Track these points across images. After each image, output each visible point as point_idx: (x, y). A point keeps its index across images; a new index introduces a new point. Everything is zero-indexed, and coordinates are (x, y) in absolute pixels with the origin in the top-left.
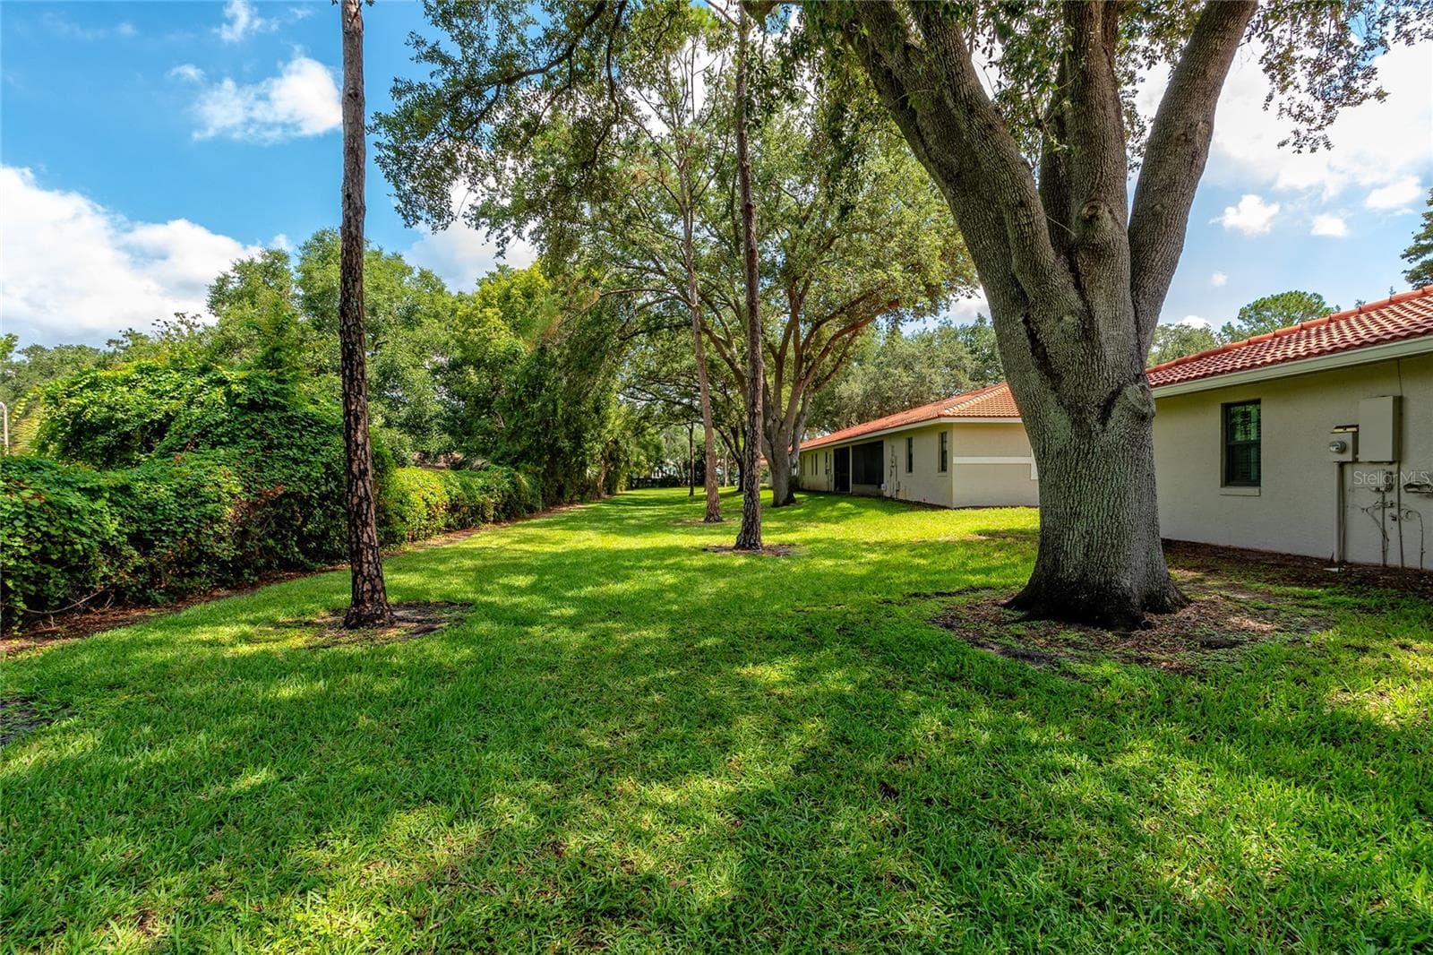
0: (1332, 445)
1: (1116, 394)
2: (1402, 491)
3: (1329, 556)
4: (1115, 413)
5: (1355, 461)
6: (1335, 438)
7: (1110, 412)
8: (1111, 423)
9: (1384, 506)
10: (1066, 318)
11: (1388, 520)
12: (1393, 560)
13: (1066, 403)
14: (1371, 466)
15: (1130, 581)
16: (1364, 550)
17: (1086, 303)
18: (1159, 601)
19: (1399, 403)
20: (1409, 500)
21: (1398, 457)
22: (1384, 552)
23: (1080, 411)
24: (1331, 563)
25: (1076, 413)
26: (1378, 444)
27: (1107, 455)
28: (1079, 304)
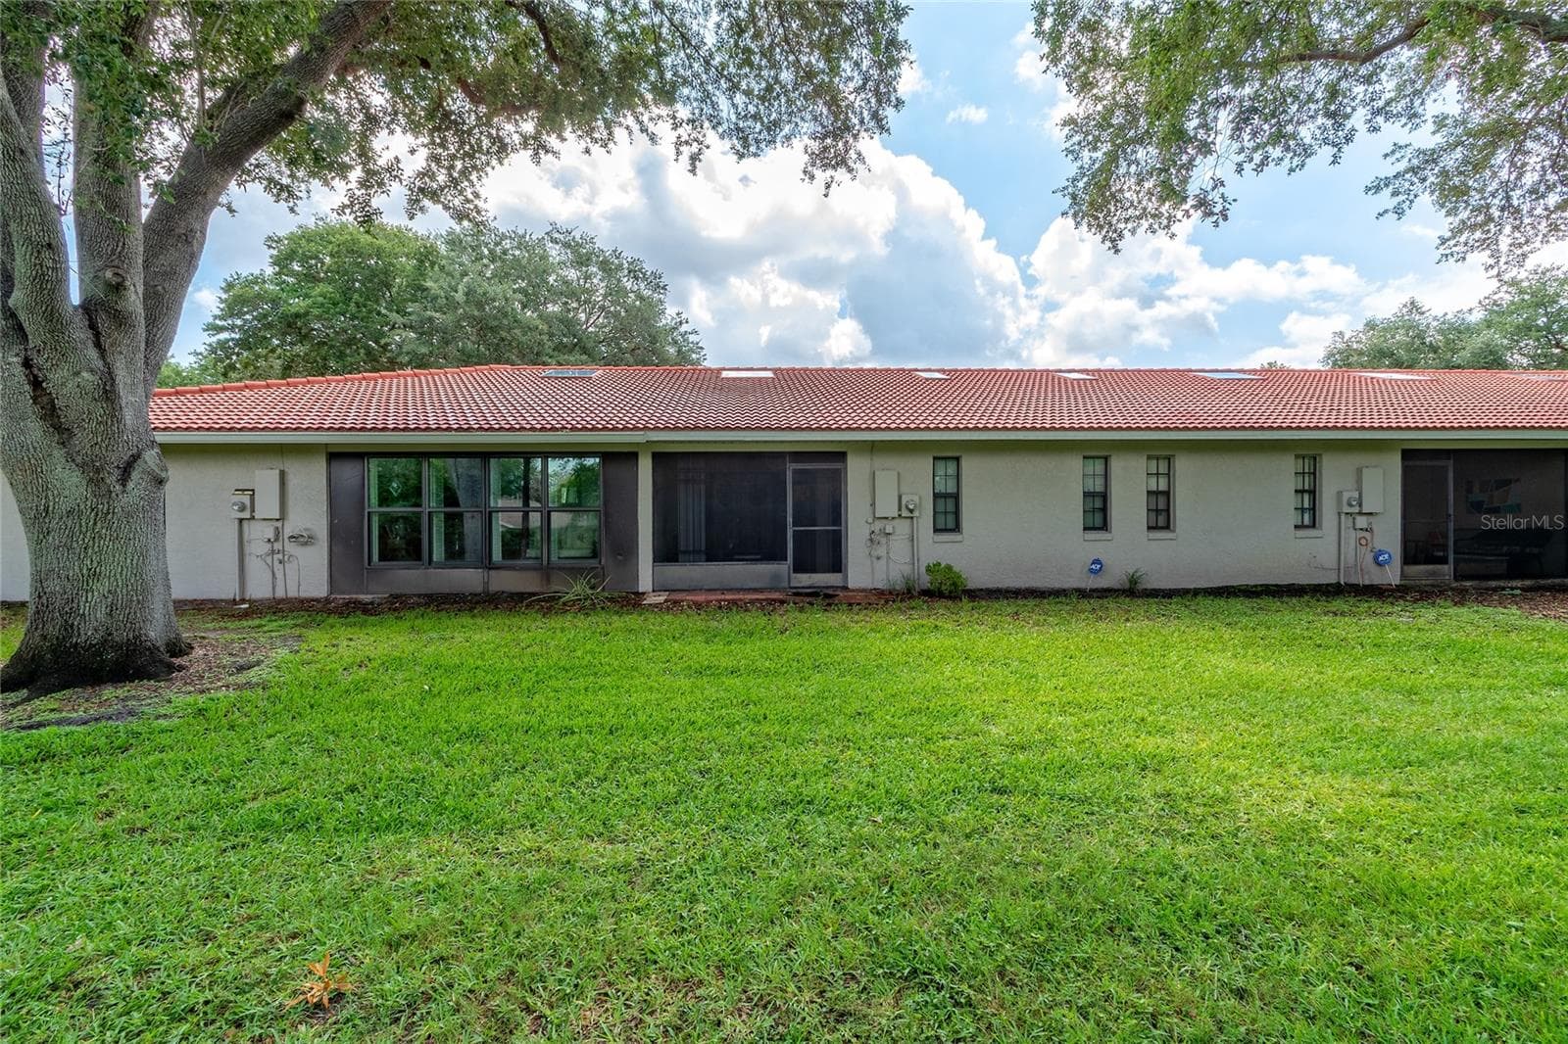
0: (234, 504)
1: (136, 458)
2: (286, 540)
3: (231, 597)
4: (135, 475)
5: (253, 518)
6: (236, 499)
7: (129, 474)
8: (131, 485)
9: (273, 552)
10: (85, 374)
11: (276, 563)
12: (280, 594)
13: (79, 460)
14: (265, 523)
15: (155, 633)
16: (259, 588)
17: (106, 364)
18: (178, 648)
19: (282, 474)
20: (291, 548)
21: (282, 518)
22: (274, 588)
23: (98, 471)
24: (234, 602)
25: (93, 473)
26: (268, 506)
27: (129, 515)
28: (100, 364)
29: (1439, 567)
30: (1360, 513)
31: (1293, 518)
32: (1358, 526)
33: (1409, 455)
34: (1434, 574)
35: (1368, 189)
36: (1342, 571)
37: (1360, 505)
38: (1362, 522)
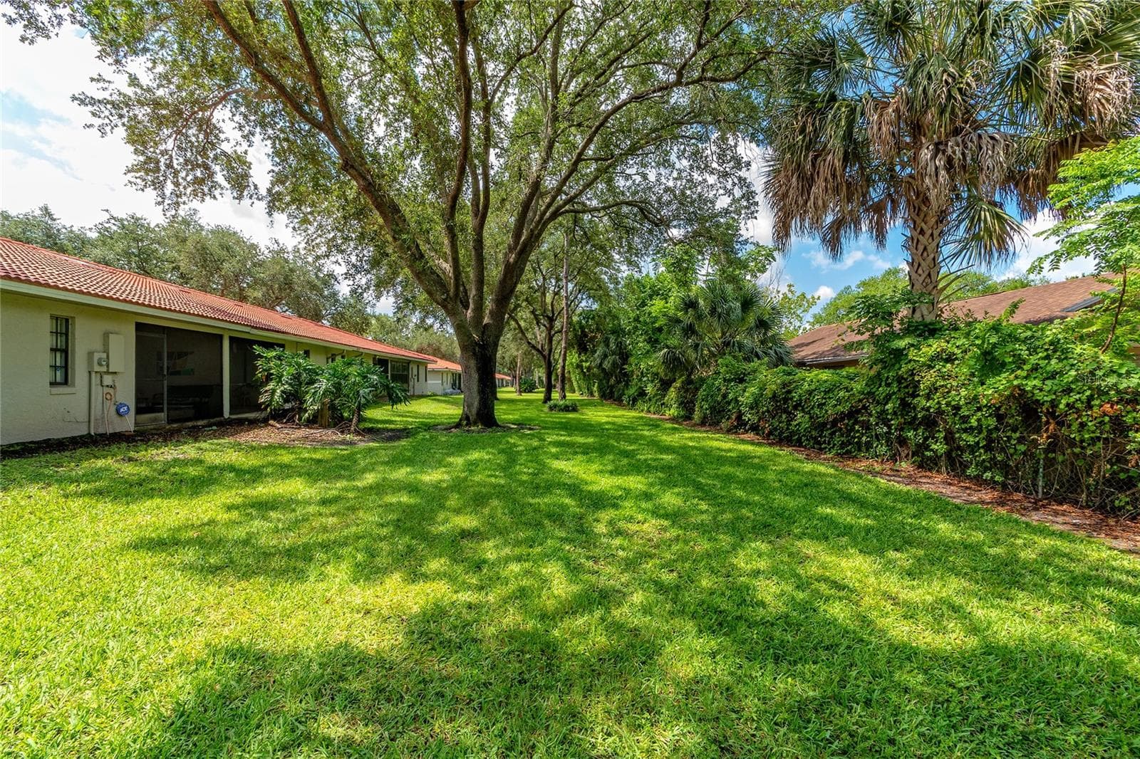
29: (159, 414)
30: (108, 373)
31: (47, 375)
32: (105, 383)
33: (139, 327)
34: (155, 420)
35: (74, 98)
36: (92, 424)
37: (108, 366)
38: (108, 380)
